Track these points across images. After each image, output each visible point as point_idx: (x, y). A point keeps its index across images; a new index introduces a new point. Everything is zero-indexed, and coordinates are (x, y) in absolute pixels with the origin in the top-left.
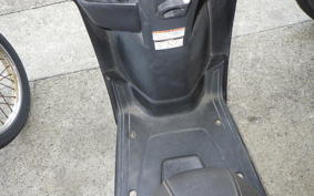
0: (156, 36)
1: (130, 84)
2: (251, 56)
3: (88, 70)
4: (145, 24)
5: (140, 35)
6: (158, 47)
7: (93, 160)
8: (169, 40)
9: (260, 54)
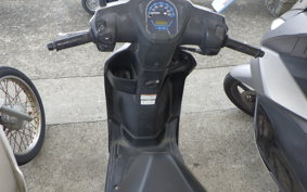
0: (143, 97)
1: (122, 127)
2: (199, 125)
3: (88, 123)
4: (138, 90)
5: (134, 96)
6: (142, 103)
7: (84, 182)
8: (148, 100)
9: (205, 125)
